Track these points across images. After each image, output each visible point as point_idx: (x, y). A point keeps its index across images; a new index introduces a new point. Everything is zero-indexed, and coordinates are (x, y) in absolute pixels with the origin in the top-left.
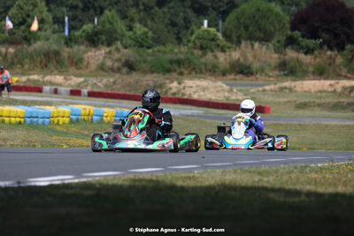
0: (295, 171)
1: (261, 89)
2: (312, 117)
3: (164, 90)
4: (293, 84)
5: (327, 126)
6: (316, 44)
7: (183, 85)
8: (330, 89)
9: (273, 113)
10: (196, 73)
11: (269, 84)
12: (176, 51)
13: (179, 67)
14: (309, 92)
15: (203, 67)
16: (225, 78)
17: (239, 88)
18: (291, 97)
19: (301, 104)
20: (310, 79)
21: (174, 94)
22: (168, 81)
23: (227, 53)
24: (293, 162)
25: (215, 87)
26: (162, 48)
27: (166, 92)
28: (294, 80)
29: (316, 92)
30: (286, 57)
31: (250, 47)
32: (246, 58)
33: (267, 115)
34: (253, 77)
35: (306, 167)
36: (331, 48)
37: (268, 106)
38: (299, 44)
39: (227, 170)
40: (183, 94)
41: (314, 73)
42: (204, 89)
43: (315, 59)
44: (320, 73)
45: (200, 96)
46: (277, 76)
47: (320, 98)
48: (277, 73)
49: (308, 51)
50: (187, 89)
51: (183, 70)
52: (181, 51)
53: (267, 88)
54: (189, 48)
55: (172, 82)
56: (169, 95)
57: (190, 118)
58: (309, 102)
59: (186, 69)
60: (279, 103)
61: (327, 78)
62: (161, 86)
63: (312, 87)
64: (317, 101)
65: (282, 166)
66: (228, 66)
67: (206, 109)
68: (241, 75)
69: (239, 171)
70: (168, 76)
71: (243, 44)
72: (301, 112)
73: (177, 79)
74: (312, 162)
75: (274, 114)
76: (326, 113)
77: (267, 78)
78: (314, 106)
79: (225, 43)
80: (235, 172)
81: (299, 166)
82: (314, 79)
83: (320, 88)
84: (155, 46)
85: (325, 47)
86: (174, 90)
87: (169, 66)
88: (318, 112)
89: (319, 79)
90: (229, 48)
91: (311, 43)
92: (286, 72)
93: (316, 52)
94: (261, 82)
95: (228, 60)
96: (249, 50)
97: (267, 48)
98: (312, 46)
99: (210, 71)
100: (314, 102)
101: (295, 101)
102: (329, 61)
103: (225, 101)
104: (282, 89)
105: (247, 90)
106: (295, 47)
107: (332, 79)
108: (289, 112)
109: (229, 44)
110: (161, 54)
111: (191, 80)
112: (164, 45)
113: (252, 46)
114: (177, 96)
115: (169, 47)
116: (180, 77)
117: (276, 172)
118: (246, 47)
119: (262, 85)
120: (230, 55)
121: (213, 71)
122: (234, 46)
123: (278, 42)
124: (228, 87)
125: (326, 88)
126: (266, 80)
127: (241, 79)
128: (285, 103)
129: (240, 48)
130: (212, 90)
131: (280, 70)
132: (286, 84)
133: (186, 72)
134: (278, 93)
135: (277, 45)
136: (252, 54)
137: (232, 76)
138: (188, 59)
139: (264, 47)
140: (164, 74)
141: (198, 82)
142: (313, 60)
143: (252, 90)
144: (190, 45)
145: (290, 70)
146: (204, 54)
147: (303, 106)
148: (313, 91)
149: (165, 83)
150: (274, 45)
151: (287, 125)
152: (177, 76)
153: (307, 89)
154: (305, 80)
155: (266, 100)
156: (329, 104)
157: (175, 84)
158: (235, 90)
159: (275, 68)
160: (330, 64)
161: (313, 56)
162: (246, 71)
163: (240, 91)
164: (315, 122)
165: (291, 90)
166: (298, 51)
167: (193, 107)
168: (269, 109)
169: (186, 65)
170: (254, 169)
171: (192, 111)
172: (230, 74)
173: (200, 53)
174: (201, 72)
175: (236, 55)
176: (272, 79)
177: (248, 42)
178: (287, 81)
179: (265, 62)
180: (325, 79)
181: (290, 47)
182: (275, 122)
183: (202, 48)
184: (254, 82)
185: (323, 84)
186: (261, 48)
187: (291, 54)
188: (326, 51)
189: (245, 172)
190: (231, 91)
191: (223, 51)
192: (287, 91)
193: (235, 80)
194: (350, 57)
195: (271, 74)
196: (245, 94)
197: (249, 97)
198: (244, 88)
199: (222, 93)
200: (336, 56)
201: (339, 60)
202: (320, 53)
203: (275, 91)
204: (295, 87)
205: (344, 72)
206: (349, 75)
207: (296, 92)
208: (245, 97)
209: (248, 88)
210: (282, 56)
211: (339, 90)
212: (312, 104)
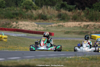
1: (50, 25)
2: (71, 37)
3: (10, 26)
4: (64, 24)
5: (77, 41)
6: (73, 7)
7: (18, 24)
8: (79, 26)
10: (24, 18)
11: (54, 24)
12: (15, 9)
13: (17, 16)
14: (70, 27)
15: (27, 16)
16: (36, 21)
17: (41, 25)
18: (63, 29)
19: (67, 32)
20: (71, 22)
21: (14, 27)
22: (12, 22)
23: (37, 11)
24: (60, 56)
25: (31, 25)
26: (10, 8)
27: (11, 26)
28: (64, 22)
29: (73, 27)
31: (46, 8)
32: (44, 13)
33: (53, 36)
34: (47, 21)
35: (65, 58)
36: (79, 9)
37: (53, 33)
38: (66, 7)
39: (32, 59)
40: (18, 28)
41: (72, 19)
42: (27, 25)
43: (73, 13)
44: (75, 19)
45: (25, 28)
47: (75, 29)
48: (57, 19)
49: (70, 10)
50: (20, 25)
51: (18, 17)
52: (17, 10)
53: (53, 25)
54: (21, 8)
55: (13, 22)
56: (12, 28)
57: (20, 38)
58: (70, 31)
59: (20, 17)
60: (58, 32)
62: (9, 24)
63: (71, 25)
65: (55, 58)
66: (37, 16)
67: (28, 34)
68: (42, 20)
70: (12, 20)
71: (44, 7)
72: (66, 35)
73: (15, 21)
75: (55, 36)
76: (77, 36)
78: (72, 33)
79: (36, 6)
80: (35, 60)
81: (62, 57)
82: (72, 22)
83: (75, 26)
84: (7, 7)
85: (77, 9)
86: (14, 26)
87: (12, 16)
88: (74, 35)
89: (74, 22)
90: (37, 8)
91: (71, 7)
92: (61, 19)
93: (73, 11)
94: (51, 23)
95: (37, 14)
96: (46, 9)
97: (53, 9)
98: (71, 8)
99: (30, 18)
100: (72, 31)
101: (64, 31)
102: (78, 14)
103: (36, 31)
104: (59, 26)
105: (45, 26)
106: (64, 8)
107: (80, 22)
108: (61, 35)
109: (37, 7)
110: (9, 11)
111: (22, 21)
112: (10, 7)
113: (47, 7)
114: (15, 28)
115: (13, 8)
116: (17, 20)
118: (45, 8)
119: (51, 24)
120: (38, 12)
121: (31, 18)
122: (40, 7)
123: (58, 6)
124: (37, 25)
125: (77, 25)
126: (53, 22)
127: (42, 22)
128: (60, 31)
129: (42, 8)
130: (30, 26)
131: (58, 18)
132: (61, 24)
133: (19, 18)
134: (57, 27)
135: (57, 7)
136: (47, 11)
137: (39, 20)
138: (20, 13)
139: (52, 8)
140: (10, 19)
141: (24, 23)
142: (72, 14)
143: (47, 26)
144: (21, 7)
146: (27, 11)
147: (68, 33)
148: (72, 26)
149: (10, 23)
150: (56, 7)
151: (61, 40)
152: (15, 20)
153: (69, 26)
154: (69, 22)
155: (52, 30)
156: (78, 32)
157: (15, 23)
158: (40, 26)
159: (56, 17)
160: (79, 16)
161: (72, 12)
162: (44, 18)
163: (42, 26)
164: (72, 39)
165: (63, 26)
166: (66, 10)
167: (22, 33)
168: (53, 34)
169: (20, 16)
171: (22, 35)
172: (38, 19)
173: (25, 10)
174: (26, 18)
175: (40, 11)
176: (55, 21)
177: (46, 6)
178: (61, 22)
179: (52, 14)
180: (77, 22)
181: (62, 8)
182: (56, 39)
183: (26, 8)
184: (48, 23)
185: (76, 24)
186: (51, 9)
187: (63, 11)
188: (77, 10)
189: (39, 60)
190: (38, 26)
191: (35, 10)
192: (61, 26)
193: (40, 22)
194: (87, 12)
195: (55, 20)
196: (44, 28)
197: (45, 29)
198: (44, 25)
199: (34, 27)
200: (81, 12)
201: (83, 14)
202: (75, 11)
203: (56, 27)
204: (64, 25)
205: (84, 19)
206: (87, 20)
207: (65, 27)
208: (44, 29)
209: (45, 25)
210: (59, 12)
211: (82, 26)
212: (71, 32)
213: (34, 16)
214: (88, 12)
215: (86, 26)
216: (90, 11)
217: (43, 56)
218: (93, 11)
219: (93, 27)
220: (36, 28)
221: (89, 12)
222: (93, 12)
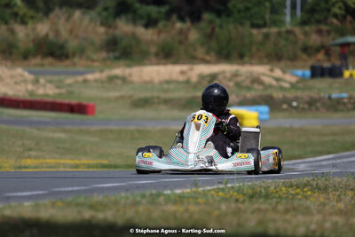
0: (144, 201)
1: (80, 78)
2: (156, 119)
4: (128, 71)
6: (159, 12)
8: (182, 78)
9: (99, 115)
11: (92, 72)
14: (151, 82)
16: (26, 63)
17: (49, 78)
18: (125, 91)
19: (140, 100)
20: (152, 64)
23: (30, 26)
24: (138, 187)
25: (13, 77)
28: (129, 66)
29: (161, 83)
30: (118, 32)
32: (57, 33)
33: (90, 117)
34: (68, 62)
35: (159, 195)
36: (182, 19)
37: (91, 103)
38: (135, 13)
39: (42, 202)
41: (157, 55)
43: (159, 35)
44: (167, 54)
46: (104, 60)
48: (104, 54)
49: (150, 23)
53: (90, 77)
58: (152, 98)
60: (108, 100)
61: (176, 62)
63: (154, 76)
64: (163, 96)
65: (123, 194)
66: (31, 45)
68: (49, 60)
69: (60, 204)
71: (56, 12)
72: (140, 113)
74: (166, 186)
75: (101, 116)
77: (89, 63)
78: (159, 103)
79: (25, 10)
80: (53, 205)
81: (148, 193)
82: (158, 64)
83: (167, 77)
85: (175, 17)
88: (165, 112)
89: (165, 64)
90: (31, 18)
92: (117, 54)
93: (161, 24)
94: (81, 69)
95: (32, 37)
96: (62, 21)
98: (155, 16)
99: (4, 52)
100: (158, 98)
101: (131, 97)
102: (178, 38)
103: (27, 97)
104: (111, 79)
105: (61, 81)
106: (130, 16)
107: (184, 63)
108: (122, 112)
109: (31, 13)
117: (116, 203)
119: (82, 73)
120: (34, 29)
121: (9, 52)
122: (40, 15)
123: (106, 9)
124: (32, 76)
125: (175, 77)
126: (87, 66)
127: (51, 65)
128: (117, 99)
130: (8, 81)
131: (108, 51)
134: (106, 84)
135: (105, 14)
137: (37, 60)
142: (155, 37)
143: (68, 81)
145: (122, 51)
147: (143, 103)
148: (156, 81)
150: (99, 14)
151: (120, 131)
153: (147, 79)
154: (145, 65)
155: (85, 95)
156: (179, 100)
158: (42, 81)
159: (101, 48)
160: (180, 42)
161: (156, 31)
162: (58, 53)
163: (50, 82)
164: (159, 127)
165: (124, 80)
166: (134, 21)
168: (93, 108)
170: (82, 199)
172: (35, 57)
175: (43, 28)
176: (96, 64)
178: (118, 67)
179: (86, 39)
182: (103, 127)
184: (70, 69)
185: (172, 71)
187: (124, 27)
188: (173, 24)
189: (68, 205)
190: (36, 82)
191: (23, 22)
192: (119, 82)
193: (42, 65)
194: (209, 31)
195: (95, 57)
196: (58, 87)
197: (63, 91)
198: (56, 78)
199: (23, 84)
200: (189, 29)
201: (194, 35)
202: (165, 26)
203: (102, 82)
204: (130, 75)
205: (200, 52)
206: (208, 58)
207: (132, 82)
208: (57, 91)
209: (62, 77)
210: (111, 31)
211: (194, 79)
212: (156, 101)
213: (22, 46)
214: (213, 30)
215: (208, 78)
216: (221, 26)
217: (76, 188)
218: (231, 27)
219: (230, 80)
220: (30, 87)
221: (217, 30)
222: (229, 29)
